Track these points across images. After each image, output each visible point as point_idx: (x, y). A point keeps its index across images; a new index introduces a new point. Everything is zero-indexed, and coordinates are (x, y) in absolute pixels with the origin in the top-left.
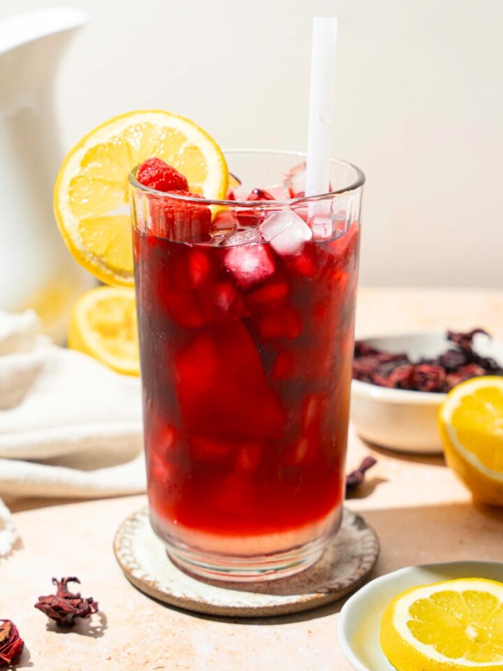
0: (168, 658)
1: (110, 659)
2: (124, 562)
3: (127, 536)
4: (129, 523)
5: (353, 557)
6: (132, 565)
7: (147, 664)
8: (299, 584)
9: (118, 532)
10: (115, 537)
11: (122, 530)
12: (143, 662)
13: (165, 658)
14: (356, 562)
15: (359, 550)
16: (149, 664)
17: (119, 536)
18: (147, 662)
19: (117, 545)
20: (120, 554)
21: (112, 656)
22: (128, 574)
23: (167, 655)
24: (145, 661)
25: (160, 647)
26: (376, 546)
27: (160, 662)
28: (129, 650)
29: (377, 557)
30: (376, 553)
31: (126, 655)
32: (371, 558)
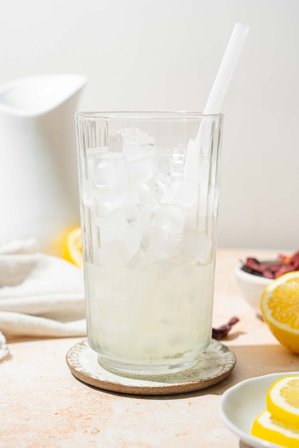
0: (95, 414)
1: (57, 414)
2: (71, 363)
3: (76, 352)
4: (79, 346)
5: (219, 366)
6: (75, 365)
7: (80, 417)
8: (182, 378)
9: (71, 349)
10: (69, 352)
11: (73, 349)
12: (77, 416)
13: (93, 414)
14: (221, 368)
15: (223, 362)
16: (82, 417)
17: (70, 351)
18: (81, 416)
19: (69, 355)
20: (69, 360)
21: (58, 412)
22: (72, 369)
23: (95, 413)
24: (80, 415)
25: (91, 409)
26: (234, 360)
27: (89, 416)
28: (70, 410)
29: (234, 365)
30: (234, 363)
31: (67, 412)
32: (231, 365)
